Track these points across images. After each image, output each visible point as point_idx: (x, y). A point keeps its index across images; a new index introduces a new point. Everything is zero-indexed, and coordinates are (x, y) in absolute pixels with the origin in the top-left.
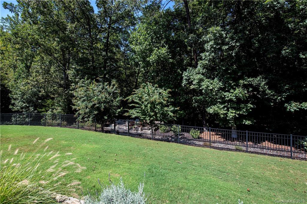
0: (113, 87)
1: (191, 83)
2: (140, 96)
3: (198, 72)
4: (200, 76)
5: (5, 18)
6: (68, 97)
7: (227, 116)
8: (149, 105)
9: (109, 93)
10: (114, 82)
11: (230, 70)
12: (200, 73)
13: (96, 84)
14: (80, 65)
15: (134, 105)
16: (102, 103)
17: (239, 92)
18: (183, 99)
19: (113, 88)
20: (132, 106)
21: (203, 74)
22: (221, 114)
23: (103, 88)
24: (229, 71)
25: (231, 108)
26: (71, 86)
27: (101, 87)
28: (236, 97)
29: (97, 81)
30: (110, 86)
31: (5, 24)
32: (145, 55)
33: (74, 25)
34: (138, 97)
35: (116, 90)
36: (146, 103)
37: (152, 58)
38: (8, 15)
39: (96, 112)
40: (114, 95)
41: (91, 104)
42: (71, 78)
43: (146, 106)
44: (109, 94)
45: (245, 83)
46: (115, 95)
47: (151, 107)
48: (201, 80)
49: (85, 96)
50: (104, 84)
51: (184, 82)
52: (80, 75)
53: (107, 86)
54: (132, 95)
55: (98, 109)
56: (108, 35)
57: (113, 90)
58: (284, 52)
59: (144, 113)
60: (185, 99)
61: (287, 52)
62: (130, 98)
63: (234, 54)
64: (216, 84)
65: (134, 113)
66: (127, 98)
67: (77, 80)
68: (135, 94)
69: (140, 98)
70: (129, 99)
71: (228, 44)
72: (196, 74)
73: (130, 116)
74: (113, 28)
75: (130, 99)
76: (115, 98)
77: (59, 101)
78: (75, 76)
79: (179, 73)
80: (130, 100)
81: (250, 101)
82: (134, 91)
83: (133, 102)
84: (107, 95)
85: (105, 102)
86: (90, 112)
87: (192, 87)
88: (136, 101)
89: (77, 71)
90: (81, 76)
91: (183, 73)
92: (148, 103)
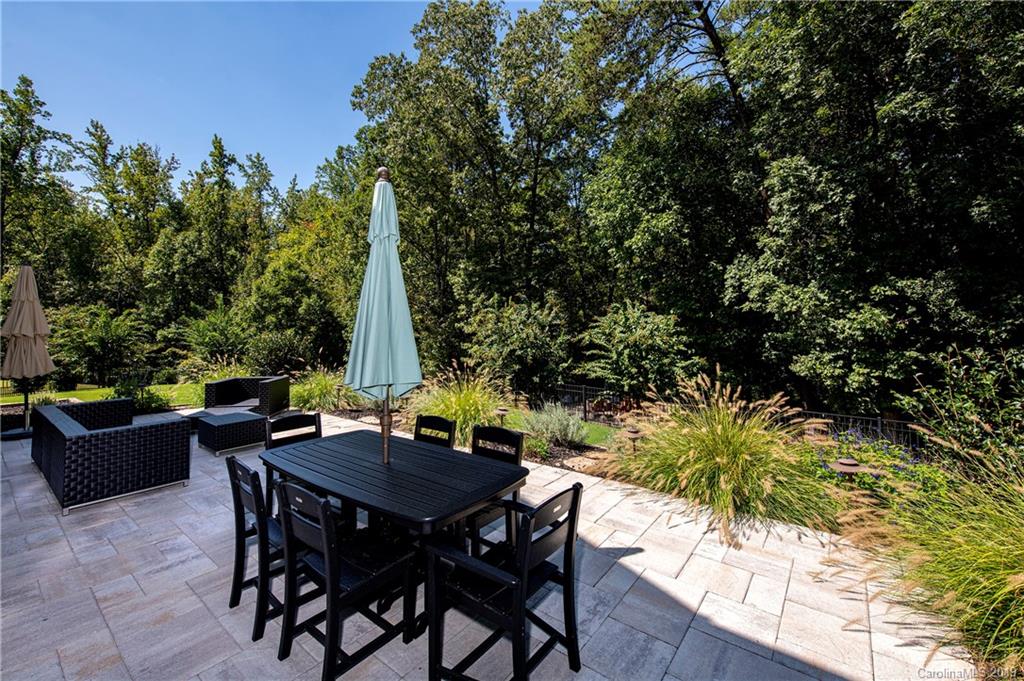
0: (551, 310)
1: (743, 298)
2: (607, 331)
3: (762, 267)
4: (767, 278)
5: (322, 166)
6: (448, 337)
7: (846, 384)
8: (627, 351)
9: (539, 324)
10: (551, 295)
11: (840, 261)
12: (768, 270)
13: (516, 306)
14: (477, 264)
15: (595, 352)
16: (528, 347)
17: (872, 317)
18: (730, 338)
19: (550, 313)
20: (592, 354)
21: (776, 272)
22: (827, 377)
23: (529, 316)
24: (838, 265)
25: (859, 361)
26: (459, 311)
27: (524, 312)
28: (863, 330)
29: (518, 301)
30: (543, 311)
31: (322, 179)
32: (621, 230)
33: (463, 175)
34: (604, 334)
35: (557, 317)
36: (621, 347)
37: (636, 241)
38: (327, 161)
39: (517, 367)
40: (552, 332)
41: (507, 350)
42: (459, 295)
43: (620, 354)
44: (542, 327)
45: (888, 293)
46: (554, 330)
47: (630, 357)
48: (769, 289)
49: (493, 332)
50: (530, 306)
51: (729, 295)
52: (477, 286)
53: (537, 309)
54: (588, 329)
55: (521, 360)
56: (535, 179)
57: (550, 319)
58: (976, 210)
59: (617, 369)
60: (736, 337)
61: (984, 213)
62: (586, 336)
63: (842, 222)
64: (808, 297)
65: (595, 369)
66: (581, 336)
67: (471, 297)
68: (597, 327)
69: (609, 336)
70: (583, 338)
71: (822, 197)
72: (757, 273)
73: (586, 375)
74: (547, 163)
75: (587, 338)
76: (553, 338)
77: (431, 346)
78: (467, 289)
79: (716, 269)
80: (586, 341)
81: (917, 341)
82: (596, 321)
83: (592, 345)
84: (537, 331)
85: (533, 345)
86: (505, 366)
87: (746, 306)
88: (597, 341)
89: (470, 275)
90: (480, 287)
91: (725, 269)
92: (625, 348)
